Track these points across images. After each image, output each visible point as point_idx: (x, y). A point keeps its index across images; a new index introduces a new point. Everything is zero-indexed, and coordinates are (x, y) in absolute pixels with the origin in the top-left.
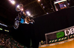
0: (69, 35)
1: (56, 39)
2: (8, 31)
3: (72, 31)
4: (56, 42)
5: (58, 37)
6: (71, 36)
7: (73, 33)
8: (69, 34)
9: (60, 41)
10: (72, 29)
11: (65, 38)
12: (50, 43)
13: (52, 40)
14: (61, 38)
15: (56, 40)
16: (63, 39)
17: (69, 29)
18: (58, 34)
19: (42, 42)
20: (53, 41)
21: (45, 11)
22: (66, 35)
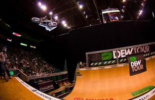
0: (119, 58)
1: (100, 62)
2: (35, 47)
3: (124, 53)
4: (101, 65)
6: (122, 60)
7: (124, 56)
9: (105, 65)
10: (123, 50)
11: (114, 61)
12: (92, 66)
13: (95, 62)
15: (100, 63)
16: (110, 62)
17: (120, 51)
18: (104, 54)
19: (81, 63)
20: (96, 64)
21: (87, 22)
22: (115, 57)
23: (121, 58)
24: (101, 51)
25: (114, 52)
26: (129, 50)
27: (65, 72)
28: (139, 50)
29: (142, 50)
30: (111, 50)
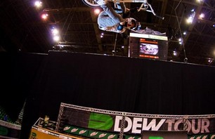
0: (125, 133)
8: (126, 130)
10: (140, 120)
11: (112, 136)
12: (65, 132)
14: (100, 131)
16: (103, 135)
18: (96, 117)
20: (74, 130)
22: (117, 129)
23: (129, 134)
24: (90, 109)
25: (118, 119)
26: (153, 122)
28: (181, 126)
29: (190, 127)
30: (112, 112)
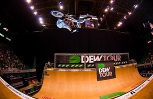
1: (68, 64)
2: (10, 40)
4: (68, 68)
5: (71, 62)
6: (89, 65)
7: (92, 62)
8: (87, 62)
9: (72, 68)
11: (81, 66)
12: (59, 68)
13: (62, 64)
14: (75, 64)
15: (67, 66)
16: (77, 66)
17: (88, 56)
18: (73, 58)
19: (49, 63)
20: (63, 66)
22: (83, 62)
23: (88, 63)
24: (69, 54)
25: (82, 57)
26: (98, 57)
27: (34, 70)
28: (109, 58)
29: (113, 58)
30: (80, 54)
